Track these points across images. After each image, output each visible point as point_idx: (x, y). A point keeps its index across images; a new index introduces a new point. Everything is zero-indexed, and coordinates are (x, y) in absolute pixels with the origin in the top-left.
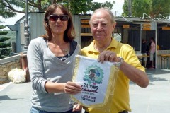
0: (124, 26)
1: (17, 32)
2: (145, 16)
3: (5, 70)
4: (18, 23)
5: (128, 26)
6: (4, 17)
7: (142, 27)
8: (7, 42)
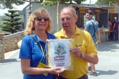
0: (96, 11)
1: (24, 15)
2: (111, 3)
3: (16, 41)
4: (25, 9)
5: (99, 11)
6: (17, 4)
7: (109, 11)
8: (19, 21)
